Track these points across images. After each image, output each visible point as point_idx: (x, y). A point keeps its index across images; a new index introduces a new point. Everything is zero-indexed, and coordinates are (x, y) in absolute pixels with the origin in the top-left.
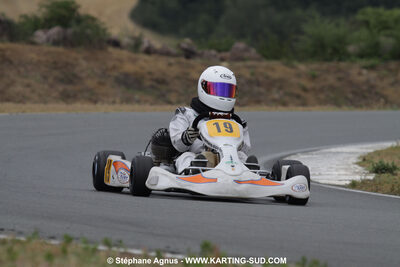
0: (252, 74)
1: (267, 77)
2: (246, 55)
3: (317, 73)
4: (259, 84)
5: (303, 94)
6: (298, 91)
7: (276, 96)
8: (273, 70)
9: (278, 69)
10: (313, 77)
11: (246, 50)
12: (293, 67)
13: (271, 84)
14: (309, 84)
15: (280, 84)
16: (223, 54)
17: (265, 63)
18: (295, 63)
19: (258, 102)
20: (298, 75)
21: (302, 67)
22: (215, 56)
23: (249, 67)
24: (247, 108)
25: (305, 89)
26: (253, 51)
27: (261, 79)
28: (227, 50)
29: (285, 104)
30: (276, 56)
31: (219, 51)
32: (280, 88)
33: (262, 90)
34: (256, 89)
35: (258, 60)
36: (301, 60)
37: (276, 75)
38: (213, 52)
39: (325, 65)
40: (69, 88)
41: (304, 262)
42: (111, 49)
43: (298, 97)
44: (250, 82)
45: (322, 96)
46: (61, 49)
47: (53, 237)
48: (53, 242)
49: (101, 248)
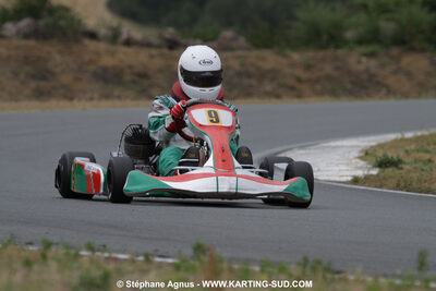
0: (243, 65)
1: (258, 68)
2: (235, 44)
3: (312, 62)
4: (249, 76)
5: (297, 85)
6: (292, 82)
7: (269, 88)
8: (264, 59)
9: (269, 59)
10: (308, 67)
11: (234, 39)
12: (285, 56)
13: (263, 75)
15: (273, 75)
17: (255, 53)
18: (288, 52)
19: (249, 95)
21: (296, 56)
23: (237, 58)
25: (299, 80)
26: (242, 41)
27: (252, 70)
28: (213, 39)
29: (278, 97)
30: (265, 44)
31: (205, 41)
32: (273, 79)
33: (254, 82)
34: (246, 81)
35: (249, 49)
36: (294, 48)
37: (267, 66)
39: (321, 54)
40: (43, 84)
41: (305, 263)
42: (87, 42)
43: (292, 88)
44: (239, 74)
45: (318, 87)
46: (32, 42)
47: (31, 244)
48: (31, 248)
49: (84, 253)
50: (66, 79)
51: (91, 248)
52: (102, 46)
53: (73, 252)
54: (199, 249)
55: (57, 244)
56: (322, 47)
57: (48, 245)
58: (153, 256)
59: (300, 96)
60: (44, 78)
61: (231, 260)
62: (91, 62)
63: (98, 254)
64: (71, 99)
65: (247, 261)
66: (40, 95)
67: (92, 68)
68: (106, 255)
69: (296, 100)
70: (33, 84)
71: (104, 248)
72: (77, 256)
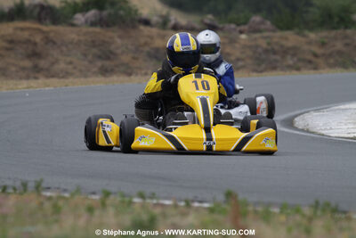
0: (268, 44)
1: (282, 46)
2: (262, 27)
3: (326, 40)
4: (275, 53)
5: (314, 59)
6: (309, 57)
7: (290, 62)
8: (286, 39)
9: (291, 38)
10: (323, 44)
11: (262, 23)
12: (304, 36)
13: (285, 52)
14: (319, 51)
15: (294, 51)
16: (242, 28)
17: (279, 34)
18: (306, 32)
19: (274, 68)
20: (310, 43)
21: (312, 36)
22: (235, 29)
23: (265, 38)
24: (264, 74)
25: (316, 55)
26: (268, 24)
27: (276, 48)
28: (245, 24)
29: (298, 69)
30: (288, 27)
31: (238, 25)
32: (294, 55)
33: (278, 57)
34: (273, 57)
35: (274, 31)
36: (311, 29)
37: (289, 44)
38: (233, 26)
39: (333, 33)
40: (107, 63)
41: (316, 205)
42: (142, 27)
43: (310, 62)
44: (266, 51)
45: (332, 61)
46: (98, 29)
47: (94, 193)
48: (94, 197)
49: (137, 200)
50: (125, 58)
51: (142, 196)
52: (154, 31)
53: (127, 199)
54: (229, 195)
55: (115, 193)
56: (334, 28)
57: (107, 194)
58: (193, 201)
59: (316, 68)
60: (108, 58)
61: (256, 204)
62: (146, 44)
63: (148, 201)
64: (130, 74)
65: (269, 205)
66: (105, 72)
67: (147, 49)
68: (155, 201)
69: (312, 72)
70: (99, 63)
71: (153, 196)
72: (131, 203)
